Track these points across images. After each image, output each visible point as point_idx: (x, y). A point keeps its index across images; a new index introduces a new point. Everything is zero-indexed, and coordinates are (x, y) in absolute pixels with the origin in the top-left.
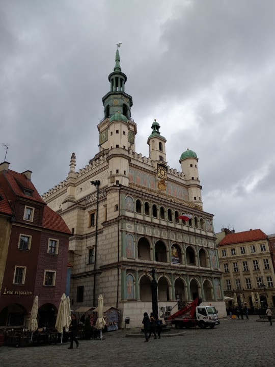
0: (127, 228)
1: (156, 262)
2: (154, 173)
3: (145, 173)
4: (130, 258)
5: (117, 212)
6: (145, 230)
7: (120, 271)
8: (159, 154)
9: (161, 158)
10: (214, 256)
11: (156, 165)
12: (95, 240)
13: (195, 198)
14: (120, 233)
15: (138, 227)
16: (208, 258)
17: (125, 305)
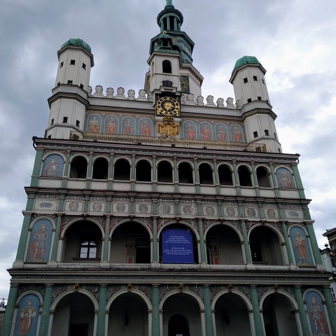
0: (37, 206)
4: (37, 261)
6: (86, 207)
8: (162, 79)
9: (167, 84)
10: (302, 238)
13: (255, 134)
16: (283, 244)
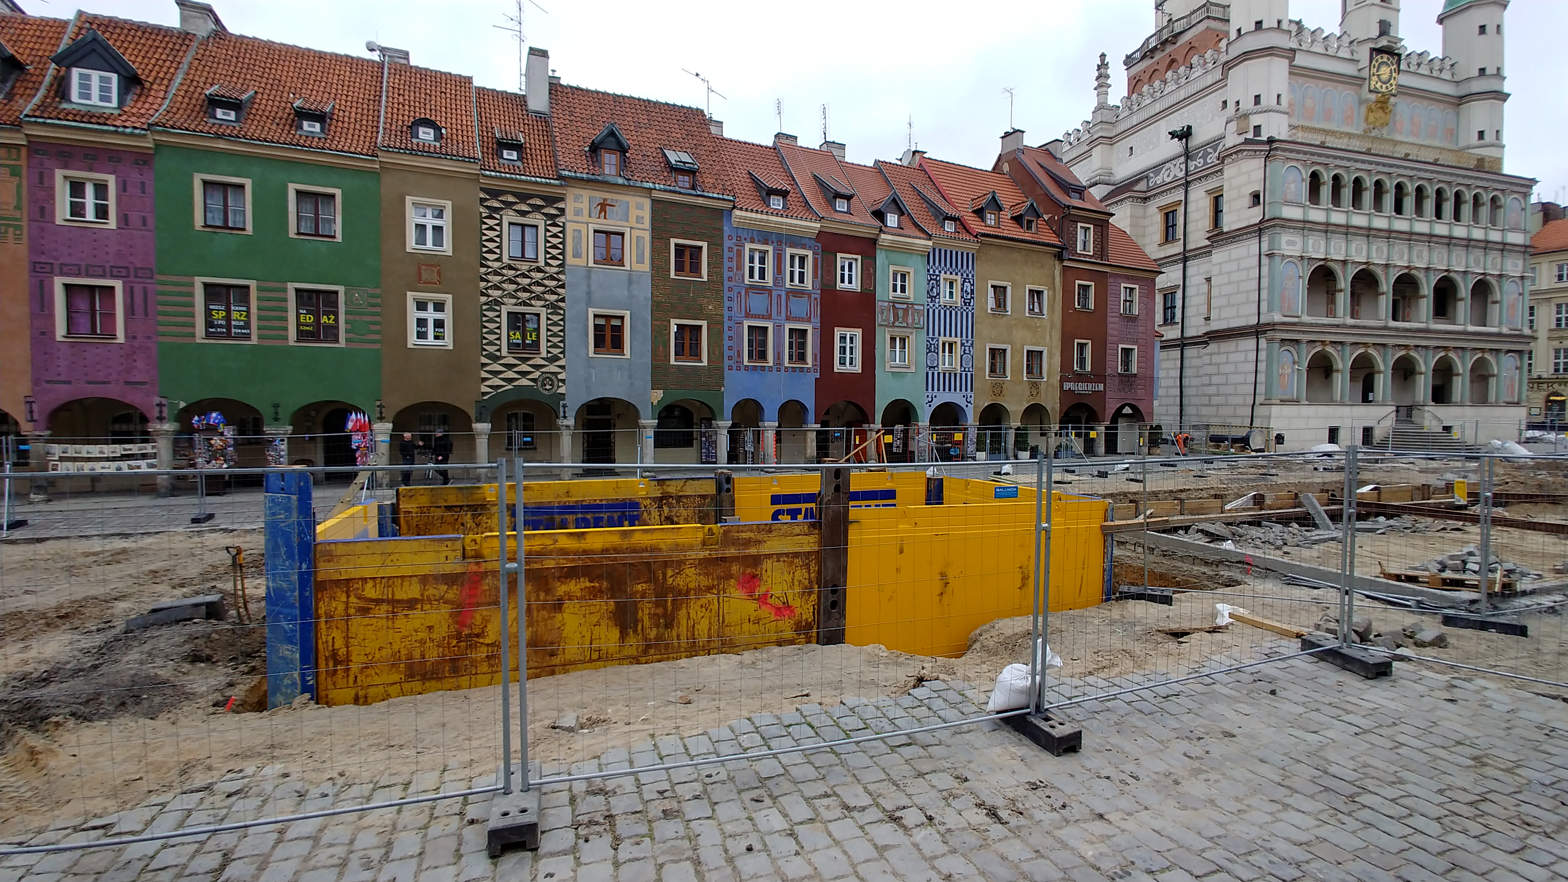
0: (1284, 245)
1: (1350, 321)
2: (1356, 81)
3: (1330, 86)
4: (1289, 314)
5: (1258, 210)
6: (1327, 246)
7: (1263, 343)
8: (1378, 14)
9: (1385, 28)
11: (1363, 54)
12: (1180, 274)
13: (1481, 134)
14: (1265, 260)
15: (1311, 241)
17: (1275, 410)
